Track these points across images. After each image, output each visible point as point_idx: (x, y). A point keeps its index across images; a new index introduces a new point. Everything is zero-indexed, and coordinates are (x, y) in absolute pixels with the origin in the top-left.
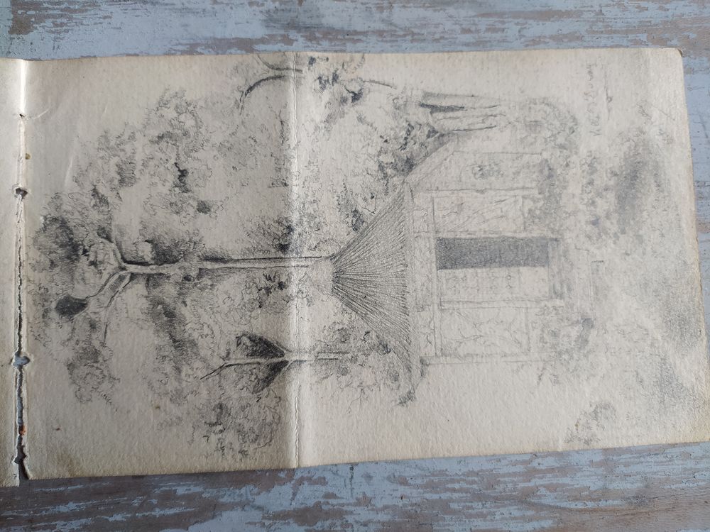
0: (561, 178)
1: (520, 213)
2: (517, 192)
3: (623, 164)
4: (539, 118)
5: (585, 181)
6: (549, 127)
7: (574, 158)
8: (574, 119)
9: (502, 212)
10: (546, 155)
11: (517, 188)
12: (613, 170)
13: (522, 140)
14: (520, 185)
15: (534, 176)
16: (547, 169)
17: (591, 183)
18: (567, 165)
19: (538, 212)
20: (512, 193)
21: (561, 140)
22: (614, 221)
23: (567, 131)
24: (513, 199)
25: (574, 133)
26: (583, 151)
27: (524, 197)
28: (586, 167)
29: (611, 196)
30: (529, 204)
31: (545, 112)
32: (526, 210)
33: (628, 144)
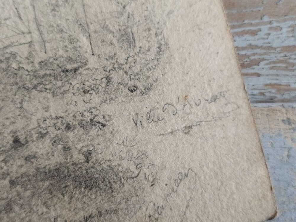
0: (67, 86)
1: (7, 43)
2: (36, 35)
3: (105, 166)
4: (138, 44)
5: (69, 119)
6: (130, 59)
7: (96, 99)
8: (148, 89)
9: (5, 19)
10: (93, 62)
11: (41, 33)
12: (94, 154)
13: (105, 27)
14: (47, 37)
15: (61, 52)
16: (76, 66)
17: (68, 127)
18: (85, 92)
19: (14, 65)
20: (33, 27)
21: (116, 77)
22: (23, 170)
23: (131, 83)
24: (25, 30)
25: (130, 93)
26: (108, 109)
27: (30, 43)
28: (88, 116)
29: (57, 159)
30: (24, 51)
31: (149, 50)
32: (13, 49)
33: (132, 168)
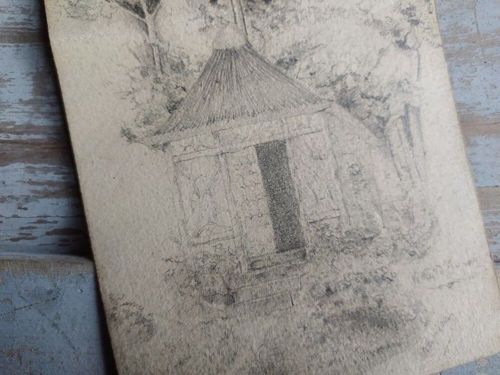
0: (365, 251)
1: (322, 217)
2: (343, 212)
3: (391, 310)
4: (417, 220)
5: (367, 275)
6: (411, 232)
7: (385, 261)
8: (424, 254)
9: (321, 199)
10: (384, 233)
11: (347, 210)
12: (384, 301)
13: (393, 207)
14: (352, 213)
15: (361, 225)
16: (371, 235)
17: (366, 281)
18: (378, 255)
19: (328, 234)
20: (341, 205)
21: (400, 245)
22: (333, 312)
23: (411, 249)
24: (336, 208)
25: (410, 256)
26: (395, 268)
27: (339, 217)
28: (380, 273)
29: (357, 304)
30: (334, 223)
31: (424, 225)
32: (327, 222)
33: (411, 312)
